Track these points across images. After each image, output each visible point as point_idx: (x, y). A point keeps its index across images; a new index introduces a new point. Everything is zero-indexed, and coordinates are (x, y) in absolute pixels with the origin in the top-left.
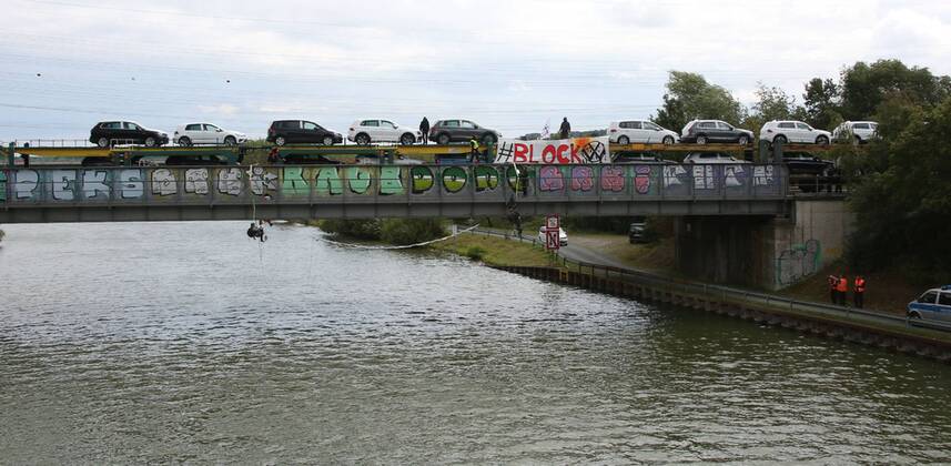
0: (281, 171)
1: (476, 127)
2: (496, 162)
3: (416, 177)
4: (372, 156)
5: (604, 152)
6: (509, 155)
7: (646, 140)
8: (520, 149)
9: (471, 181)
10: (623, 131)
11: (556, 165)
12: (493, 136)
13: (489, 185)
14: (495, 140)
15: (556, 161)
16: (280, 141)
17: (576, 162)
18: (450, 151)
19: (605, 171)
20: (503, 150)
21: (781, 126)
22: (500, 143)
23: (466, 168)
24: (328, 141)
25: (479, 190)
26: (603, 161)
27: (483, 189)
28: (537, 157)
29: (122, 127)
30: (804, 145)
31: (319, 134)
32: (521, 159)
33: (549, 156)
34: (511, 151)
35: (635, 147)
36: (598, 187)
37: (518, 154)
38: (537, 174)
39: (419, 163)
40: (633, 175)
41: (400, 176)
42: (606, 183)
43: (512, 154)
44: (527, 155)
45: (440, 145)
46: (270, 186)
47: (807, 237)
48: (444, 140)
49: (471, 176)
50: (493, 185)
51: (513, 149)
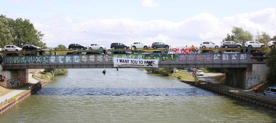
0: (112, 56)
1: (164, 44)
2: (168, 53)
3: (146, 57)
4: (136, 52)
5: (198, 50)
6: (172, 51)
7: (210, 47)
8: (175, 50)
9: (161, 58)
10: (204, 45)
12: (167, 46)
14: (168, 47)
15: (185, 53)
16: (113, 48)
17: (190, 53)
18: (156, 50)
19: (197, 56)
20: (170, 50)
21: (250, 43)
22: (170, 48)
23: (160, 55)
24: (125, 48)
25: (163, 61)
26: (198, 53)
27: (164, 60)
28: (180, 52)
29: (76, 45)
30: (257, 48)
31: (123, 46)
32: (175, 52)
33: (183, 52)
34: (172, 50)
35: (207, 49)
36: (196, 59)
37: (174, 51)
38: (179, 56)
39: (148, 53)
40: (205, 56)
41: (142, 57)
42: (198, 59)
44: (177, 51)
45: (154, 49)
46: (110, 60)
47: (256, 74)
48: (155, 47)
49: (161, 57)
50: (167, 60)
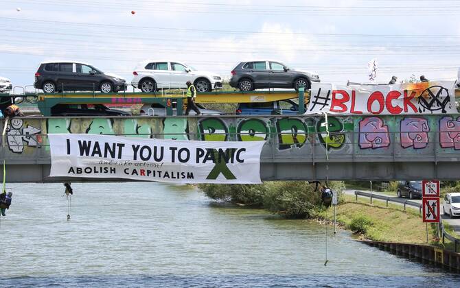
0: (44, 124)
1: (286, 70)
2: (308, 113)
3: (206, 131)
4: (156, 105)
5: (448, 98)
6: (325, 104)
8: (339, 96)
9: (273, 136)
11: (384, 116)
12: (302, 80)
13: (296, 141)
14: (309, 86)
15: (385, 112)
16: (49, 88)
17: (411, 111)
18: (253, 99)
19: (444, 123)
20: (317, 97)
22: (314, 88)
23: (267, 120)
24: (106, 88)
25: (283, 147)
26: (449, 111)
27: (288, 146)
28: (361, 107)
31: (96, 80)
32: (341, 109)
33: (376, 106)
34: (327, 99)
36: (437, 142)
37: (335, 102)
38: (356, 127)
39: (215, 114)
41: (187, 130)
42: (447, 139)
43: (329, 102)
44: (348, 104)
45: (242, 93)
46: (32, 142)
48: (246, 86)
49: (273, 129)
50: (301, 142)
51: (331, 97)
